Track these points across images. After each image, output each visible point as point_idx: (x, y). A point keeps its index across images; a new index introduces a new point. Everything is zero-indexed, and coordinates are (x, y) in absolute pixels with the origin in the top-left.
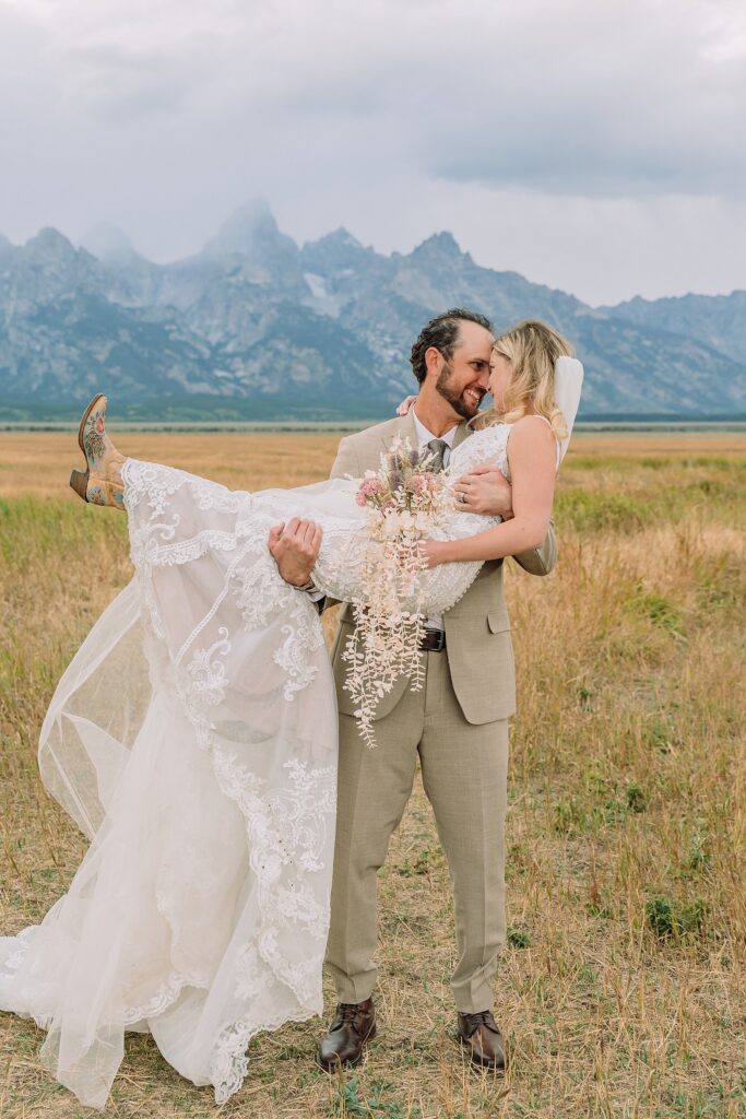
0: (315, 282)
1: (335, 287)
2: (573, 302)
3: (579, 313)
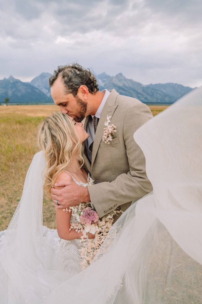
1: (103, 81)
2: (141, 84)
3: (142, 86)
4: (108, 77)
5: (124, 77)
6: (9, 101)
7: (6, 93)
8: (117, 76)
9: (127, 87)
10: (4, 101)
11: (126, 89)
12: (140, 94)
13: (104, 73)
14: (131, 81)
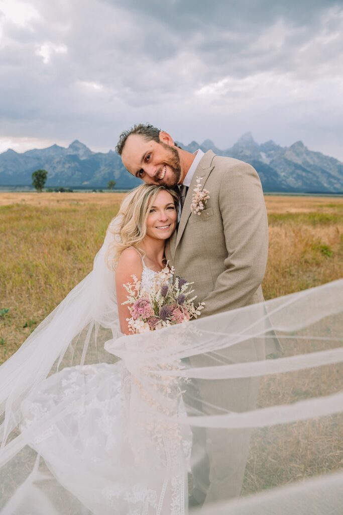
0: (263, 155)
1: (269, 156)
2: (336, 161)
3: (338, 164)
4: (277, 148)
5: (306, 148)
6: (115, 186)
7: (111, 174)
8: (293, 147)
9: (310, 166)
10: (108, 186)
11: (308, 169)
12: (333, 177)
13: (271, 141)
14: (318, 155)
